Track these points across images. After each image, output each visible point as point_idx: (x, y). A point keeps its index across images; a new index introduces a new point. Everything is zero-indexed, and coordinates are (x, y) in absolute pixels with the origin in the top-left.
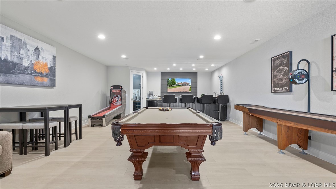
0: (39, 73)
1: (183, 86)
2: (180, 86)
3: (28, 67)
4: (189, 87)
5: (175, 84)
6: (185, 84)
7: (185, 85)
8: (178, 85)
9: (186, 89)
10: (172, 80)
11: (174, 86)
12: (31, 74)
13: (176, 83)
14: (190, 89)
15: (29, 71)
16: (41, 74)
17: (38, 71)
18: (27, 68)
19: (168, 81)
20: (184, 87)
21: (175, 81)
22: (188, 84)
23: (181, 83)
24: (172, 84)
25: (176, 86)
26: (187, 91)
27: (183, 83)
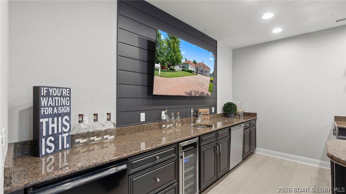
1: (197, 73)
2: (191, 72)
4: (209, 79)
8: (185, 69)
9: (203, 85)
10: (169, 44)
11: (177, 68)
14: (210, 87)
21: (179, 51)
22: (208, 72)
23: (193, 61)
24: (168, 60)
25: (183, 70)
26: (204, 92)
27: (199, 64)
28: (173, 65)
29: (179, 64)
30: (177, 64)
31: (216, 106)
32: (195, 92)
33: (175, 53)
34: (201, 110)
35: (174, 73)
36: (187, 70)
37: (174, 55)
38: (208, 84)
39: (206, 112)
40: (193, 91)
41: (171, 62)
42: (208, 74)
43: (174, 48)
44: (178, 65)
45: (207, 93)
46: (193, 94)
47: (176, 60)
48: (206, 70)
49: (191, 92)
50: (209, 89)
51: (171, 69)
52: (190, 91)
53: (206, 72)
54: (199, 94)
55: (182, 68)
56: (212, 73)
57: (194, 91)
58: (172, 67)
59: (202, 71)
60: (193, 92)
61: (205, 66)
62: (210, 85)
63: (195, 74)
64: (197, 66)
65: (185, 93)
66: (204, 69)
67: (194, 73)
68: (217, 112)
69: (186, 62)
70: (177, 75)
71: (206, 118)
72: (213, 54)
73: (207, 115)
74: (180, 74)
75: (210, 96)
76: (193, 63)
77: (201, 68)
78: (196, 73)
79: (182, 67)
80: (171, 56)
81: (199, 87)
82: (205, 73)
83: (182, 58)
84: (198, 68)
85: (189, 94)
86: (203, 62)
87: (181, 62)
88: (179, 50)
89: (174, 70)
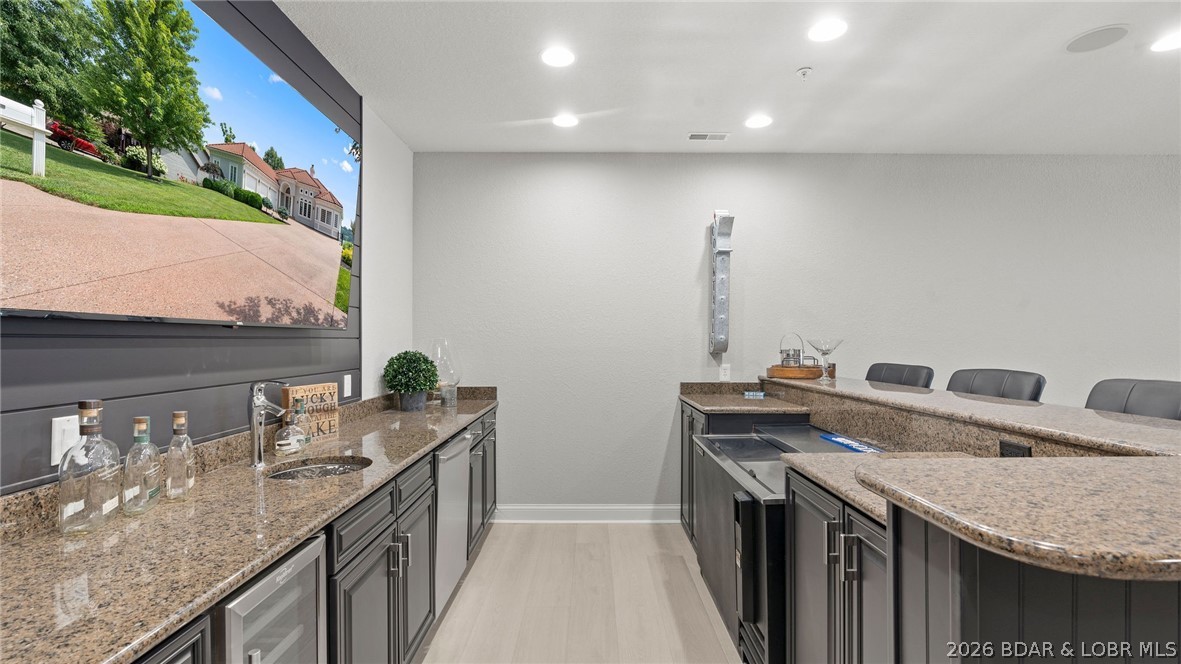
1: (283, 215)
2: (252, 201)
4: (336, 249)
6: (312, 204)
7: (306, 215)
8: (219, 181)
9: (310, 275)
10: (119, 11)
11: (171, 162)
14: (339, 286)
21: (186, 74)
22: (333, 217)
23: (267, 154)
24: (114, 106)
25: (207, 184)
26: (316, 306)
27: (294, 173)
28: (150, 140)
29: (185, 146)
30: (176, 143)
31: (360, 369)
32: (273, 305)
33: (161, 77)
34: (298, 392)
35: (151, 187)
36: (231, 189)
37: (158, 90)
38: (333, 272)
39: (322, 400)
40: (262, 298)
41: (130, 122)
42: (335, 231)
43: (153, 46)
44: (182, 151)
45: (330, 312)
46: (266, 313)
47: (167, 117)
48: (327, 209)
49: (253, 303)
50: (338, 296)
51: (133, 164)
52: (250, 299)
53: (325, 217)
54: (294, 314)
55: (207, 175)
56: (349, 227)
57: (270, 302)
58: (138, 151)
59: (307, 210)
60: (263, 303)
61: (320, 191)
62: (340, 278)
63: (278, 216)
64: (286, 181)
65: (222, 306)
66: (318, 201)
67: (269, 211)
68: (360, 395)
69: (227, 148)
70: (170, 202)
71: (325, 427)
72: (354, 147)
73: (329, 410)
74: (185, 204)
75: (342, 325)
76: (266, 160)
77: (304, 196)
78: (279, 213)
79: (207, 169)
81: (293, 283)
82: (318, 221)
83: (206, 120)
84: (288, 191)
85: (240, 312)
86: (313, 172)
87: (199, 137)
88: (190, 72)
89: (154, 174)
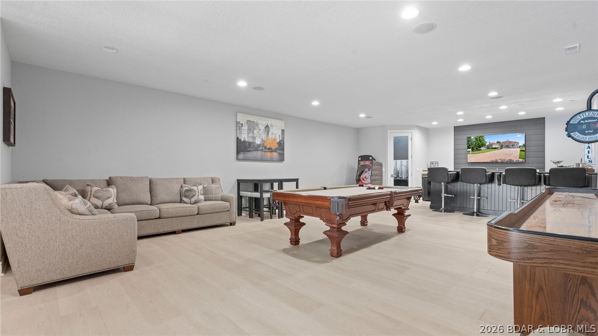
0: (269, 149)
1: (501, 148)
2: (495, 148)
3: (260, 144)
4: (519, 149)
5: (483, 145)
6: (509, 145)
7: (508, 147)
8: (490, 147)
9: (510, 155)
10: (476, 139)
11: (482, 148)
12: (262, 150)
13: (487, 144)
14: (520, 155)
15: (260, 148)
16: (270, 150)
17: (268, 147)
18: (259, 146)
19: (468, 141)
20: (505, 150)
21: (484, 140)
22: (516, 145)
25: (488, 149)
26: (512, 159)
27: (503, 142)
28: (480, 147)
32: (501, 160)
33: (481, 142)
38: (518, 153)
41: (478, 146)
42: (517, 147)
43: (480, 140)
45: (518, 160)
46: (499, 161)
48: (513, 144)
49: (497, 160)
54: (506, 161)
61: (511, 142)
65: (491, 161)
67: (498, 149)
69: (490, 144)
70: (482, 152)
74: (484, 151)
76: (497, 143)
77: (506, 144)
79: (487, 147)
80: (478, 143)
81: (505, 156)
82: (512, 147)
84: (502, 145)
85: (494, 161)
86: (508, 141)
89: (480, 150)
